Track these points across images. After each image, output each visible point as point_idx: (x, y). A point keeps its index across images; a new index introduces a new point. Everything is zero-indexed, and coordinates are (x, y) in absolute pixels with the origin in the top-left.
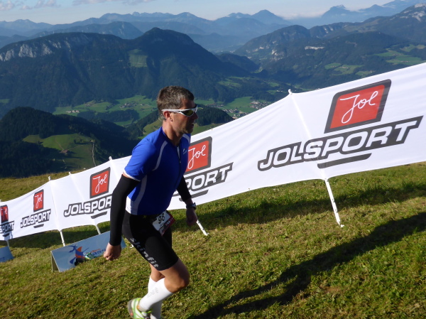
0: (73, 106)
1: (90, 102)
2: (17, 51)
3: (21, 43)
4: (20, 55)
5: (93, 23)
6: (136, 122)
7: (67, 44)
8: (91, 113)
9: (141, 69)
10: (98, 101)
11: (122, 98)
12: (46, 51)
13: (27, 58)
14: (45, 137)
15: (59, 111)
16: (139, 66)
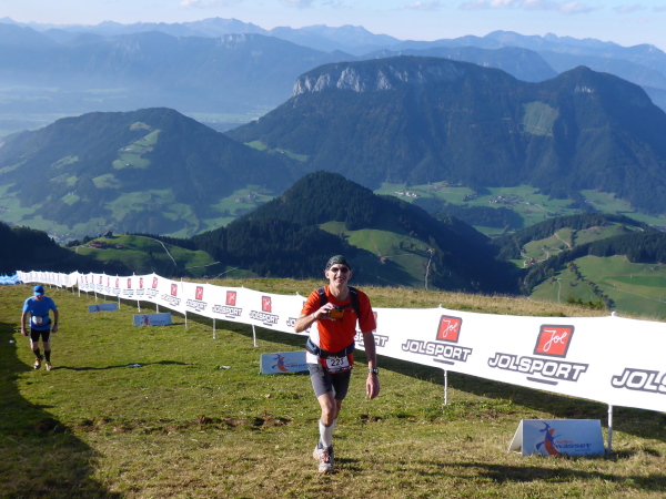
0: (409, 185)
1: (440, 184)
2: (335, 78)
3: (344, 65)
4: (339, 84)
5: (471, 44)
6: (512, 232)
7: (420, 76)
8: (437, 202)
9: (541, 140)
10: (453, 183)
11: (497, 185)
12: (383, 83)
13: (349, 91)
14: (354, 228)
15: (385, 190)
16: (538, 133)
